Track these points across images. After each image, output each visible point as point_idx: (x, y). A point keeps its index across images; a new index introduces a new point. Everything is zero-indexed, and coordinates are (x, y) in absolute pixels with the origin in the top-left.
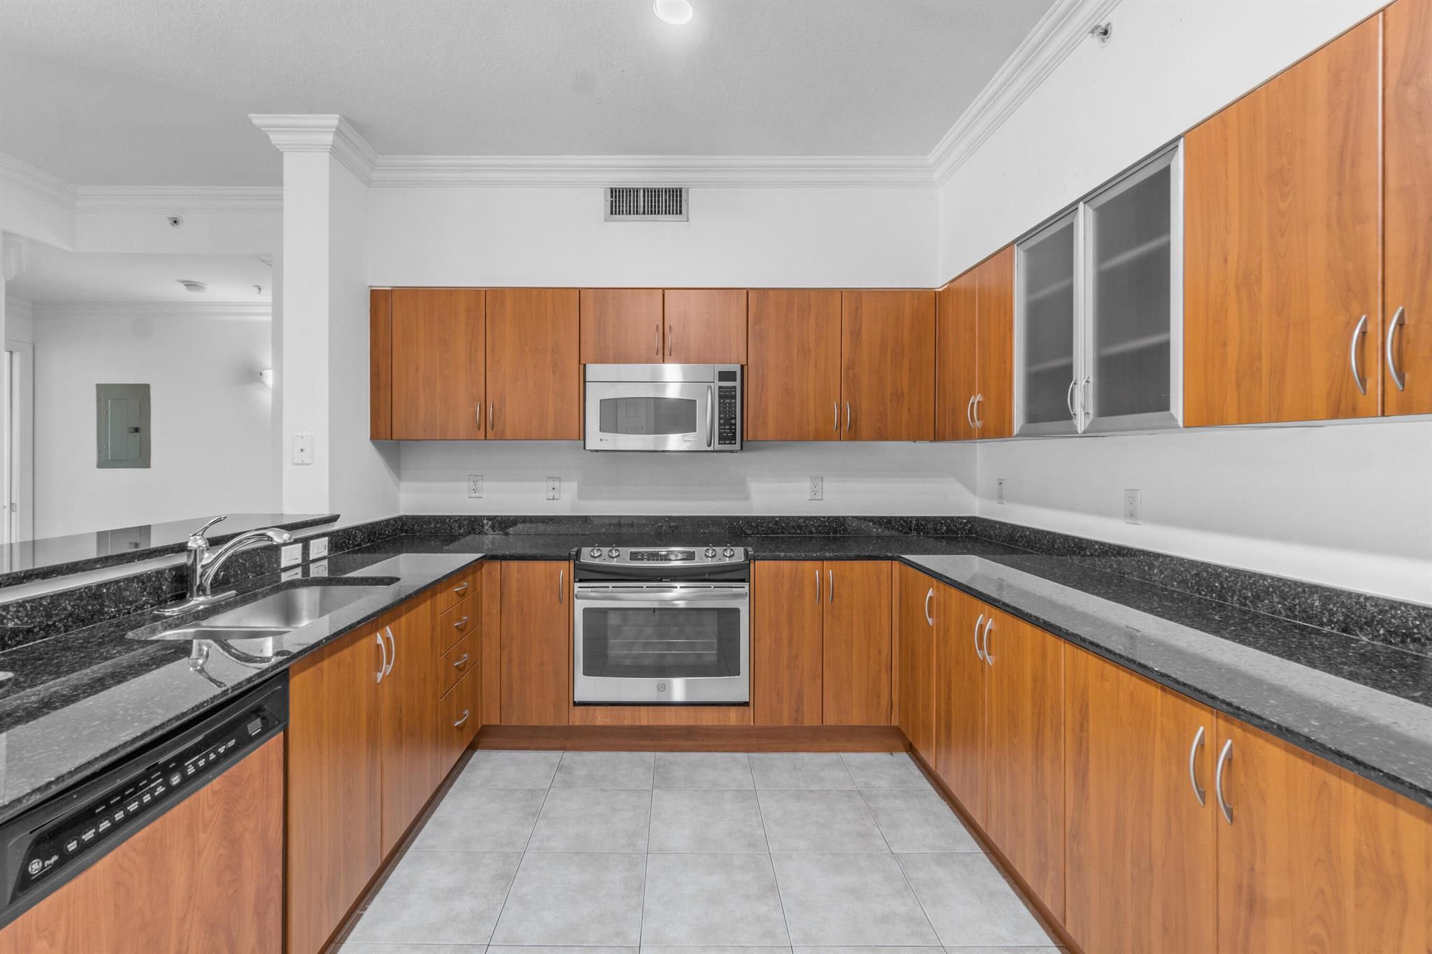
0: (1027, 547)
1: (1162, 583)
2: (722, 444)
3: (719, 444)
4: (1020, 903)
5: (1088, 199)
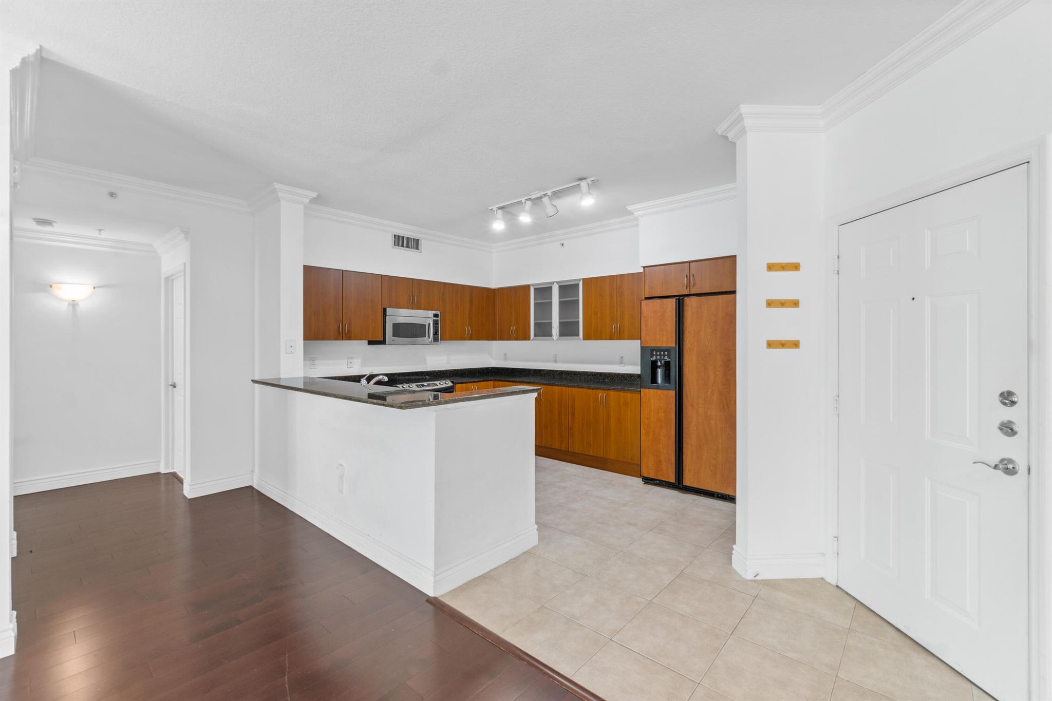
2: (435, 342)
5: (557, 282)
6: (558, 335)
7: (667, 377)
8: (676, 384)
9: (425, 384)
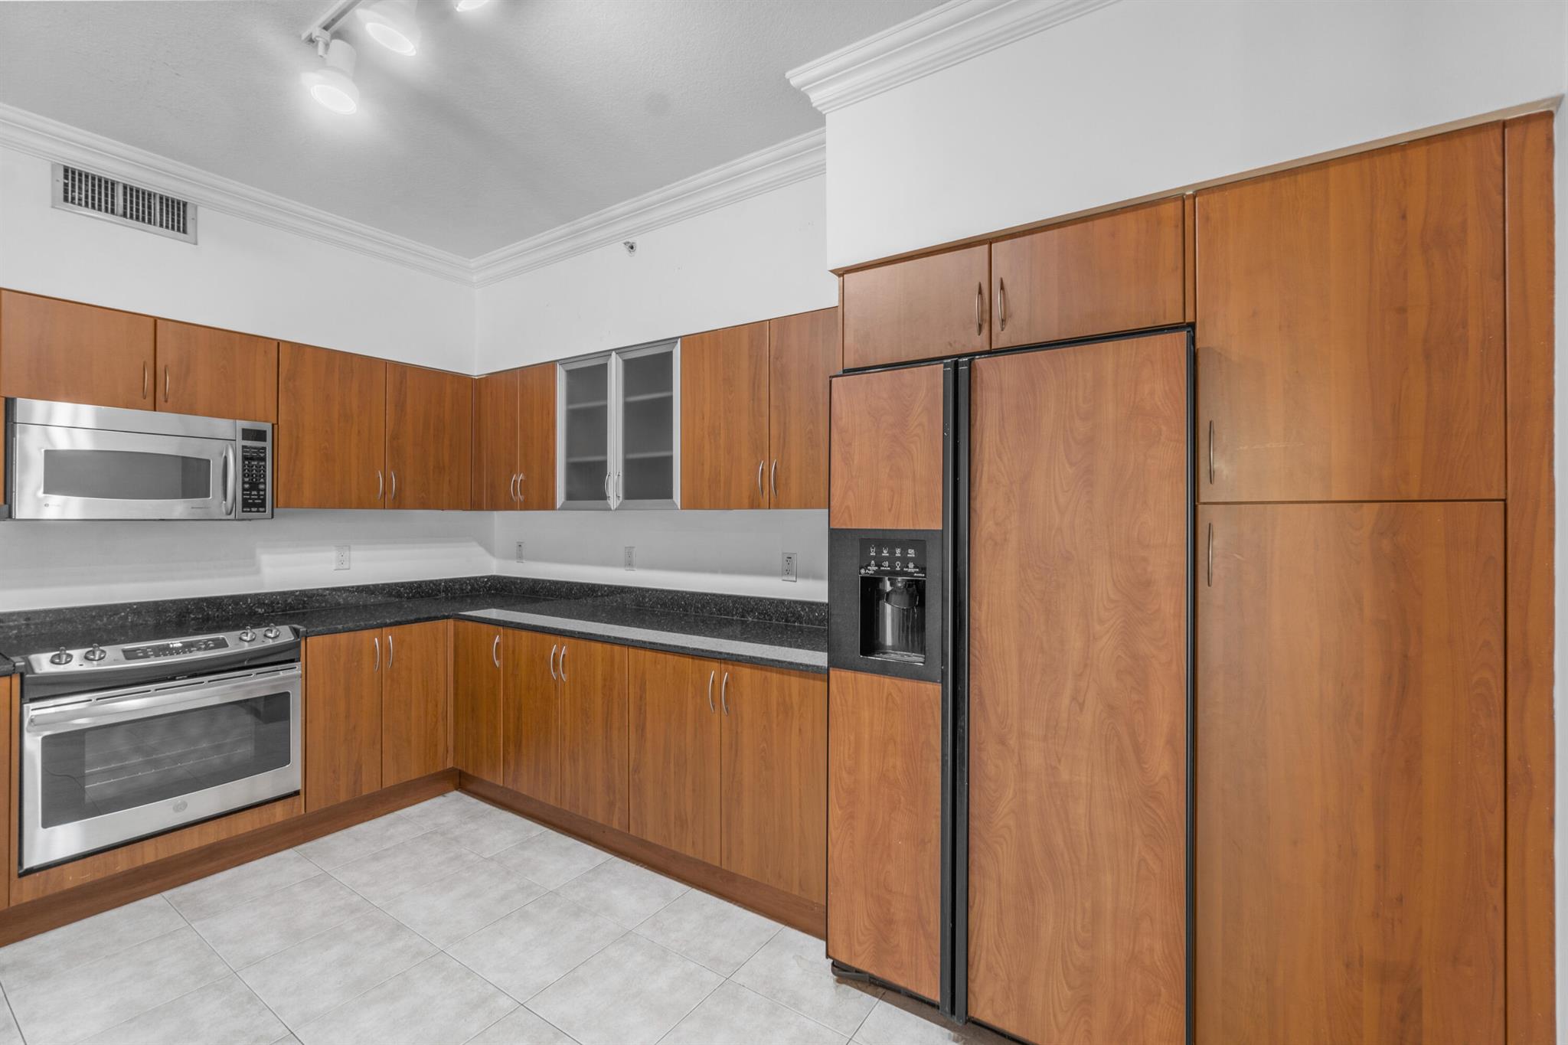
0: (548, 595)
1: (651, 607)
2: (246, 512)
3: (243, 511)
4: (585, 845)
5: (619, 351)
6: (621, 495)
7: (914, 628)
8: (944, 662)
9: (176, 643)
